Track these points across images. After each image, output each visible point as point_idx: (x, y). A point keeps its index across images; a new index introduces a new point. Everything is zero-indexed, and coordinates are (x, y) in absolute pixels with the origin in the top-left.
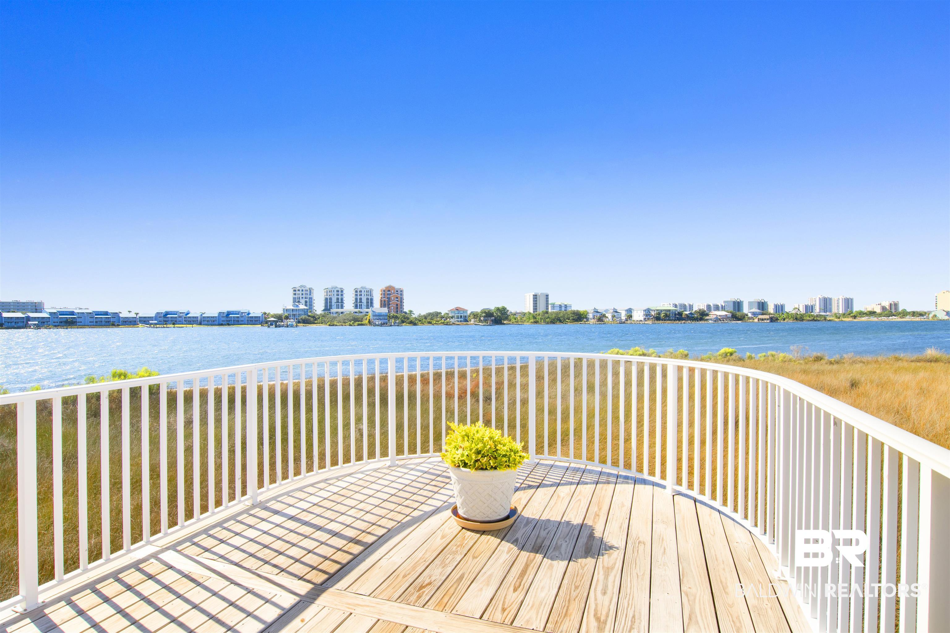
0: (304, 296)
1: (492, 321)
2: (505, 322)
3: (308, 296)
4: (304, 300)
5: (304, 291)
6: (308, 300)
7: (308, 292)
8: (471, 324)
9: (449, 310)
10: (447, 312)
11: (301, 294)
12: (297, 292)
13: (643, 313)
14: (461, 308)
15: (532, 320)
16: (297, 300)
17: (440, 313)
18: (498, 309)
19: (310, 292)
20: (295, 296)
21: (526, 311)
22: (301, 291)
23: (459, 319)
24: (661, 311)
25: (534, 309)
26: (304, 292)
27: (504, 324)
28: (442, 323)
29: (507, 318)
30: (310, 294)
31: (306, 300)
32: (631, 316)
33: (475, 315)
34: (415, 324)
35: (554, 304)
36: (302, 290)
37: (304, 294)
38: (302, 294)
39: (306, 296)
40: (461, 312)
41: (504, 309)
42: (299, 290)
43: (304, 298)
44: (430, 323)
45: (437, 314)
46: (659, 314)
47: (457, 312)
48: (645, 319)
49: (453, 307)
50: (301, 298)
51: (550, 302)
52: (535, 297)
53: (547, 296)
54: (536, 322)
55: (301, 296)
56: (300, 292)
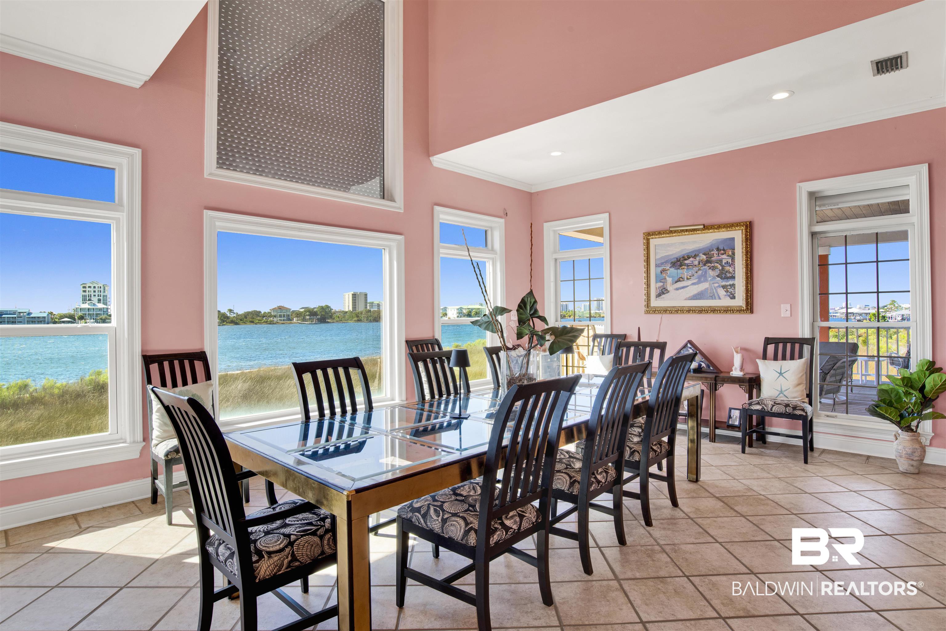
0: (96, 294)
1: (318, 319)
2: (329, 320)
3: (102, 294)
4: (97, 298)
5: (97, 287)
6: (102, 298)
7: (102, 289)
8: (295, 323)
9: (271, 308)
10: (269, 311)
11: (92, 292)
12: (87, 289)
13: (456, 311)
14: (283, 307)
15: (356, 319)
16: (88, 298)
17: (260, 312)
18: (322, 308)
19: (104, 289)
20: (84, 294)
21: (347, 310)
22: (92, 287)
23: (282, 318)
24: (472, 309)
25: (353, 308)
26: (96, 290)
27: (328, 322)
28: (264, 322)
29: (331, 317)
30: (104, 292)
31: (99, 298)
32: (446, 314)
33: (298, 314)
34: (236, 324)
35: (372, 303)
36: (95, 287)
37: (97, 291)
38: (95, 292)
39: (99, 294)
40: (284, 311)
41: (328, 307)
42: (89, 287)
43: (97, 296)
44: (252, 322)
45: (257, 313)
46: (470, 312)
47: (279, 311)
48: (458, 317)
49: (275, 306)
50: (92, 296)
51: (368, 301)
52: (354, 296)
53: (366, 295)
54: (359, 320)
55: (93, 294)
56: (92, 289)
